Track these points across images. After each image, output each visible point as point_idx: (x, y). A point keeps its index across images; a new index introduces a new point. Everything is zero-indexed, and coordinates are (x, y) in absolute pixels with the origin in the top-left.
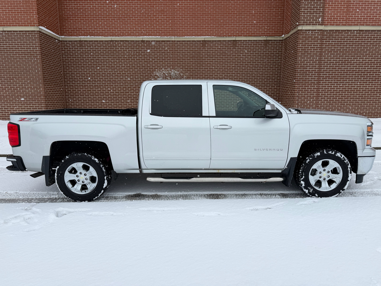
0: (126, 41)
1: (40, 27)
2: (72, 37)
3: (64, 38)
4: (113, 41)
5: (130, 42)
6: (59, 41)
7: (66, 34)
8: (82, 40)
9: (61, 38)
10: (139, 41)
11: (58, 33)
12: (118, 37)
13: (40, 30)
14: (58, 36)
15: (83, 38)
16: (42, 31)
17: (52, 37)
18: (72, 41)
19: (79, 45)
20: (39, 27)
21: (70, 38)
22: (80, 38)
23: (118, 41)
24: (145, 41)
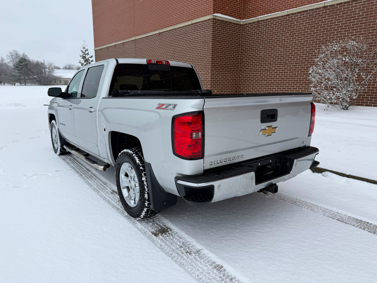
0: (304, 11)
1: (215, 14)
2: (252, 19)
3: (245, 21)
4: (289, 15)
5: (308, 12)
6: (241, 25)
7: (247, 17)
8: (259, 20)
9: (243, 22)
10: (320, 8)
11: (239, 17)
12: (295, 9)
13: (214, 18)
14: (240, 20)
15: (261, 18)
16: (217, 18)
17: (230, 23)
18: (250, 23)
19: (257, 26)
20: (213, 14)
21: (249, 20)
22: (258, 18)
23: (295, 13)
24: (327, 6)
